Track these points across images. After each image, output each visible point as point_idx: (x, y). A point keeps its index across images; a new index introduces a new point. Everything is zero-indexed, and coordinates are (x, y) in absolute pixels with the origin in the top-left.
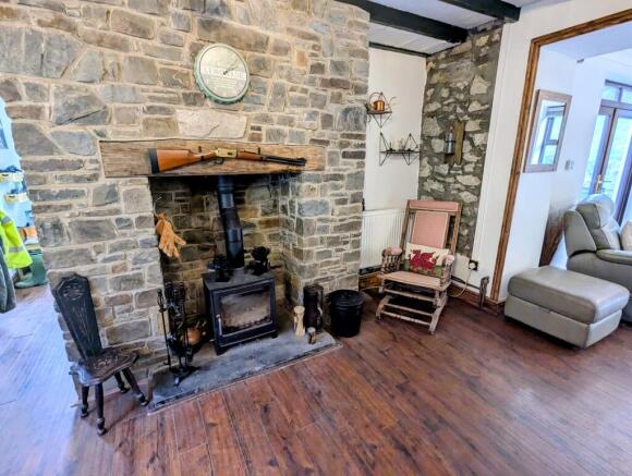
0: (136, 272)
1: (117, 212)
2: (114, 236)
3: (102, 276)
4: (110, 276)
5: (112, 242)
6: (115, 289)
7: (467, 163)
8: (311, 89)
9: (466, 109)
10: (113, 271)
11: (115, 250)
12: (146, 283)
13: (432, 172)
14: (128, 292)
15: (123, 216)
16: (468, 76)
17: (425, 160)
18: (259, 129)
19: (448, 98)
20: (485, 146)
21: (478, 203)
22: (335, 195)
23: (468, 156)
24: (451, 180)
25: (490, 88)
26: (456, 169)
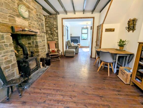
0: (11, 59)
1: (4, 42)
2: (4, 49)
3: (2, 61)
4: (4, 61)
5: (4, 51)
6: (6, 64)
7: (55, 35)
8: (37, 19)
9: (53, 26)
10: (5, 59)
11: (5, 53)
12: (13, 62)
13: (49, 37)
14: (9, 65)
15: (6, 43)
16: (53, 21)
17: (47, 35)
18: (30, 25)
19: (50, 24)
20: (58, 32)
21: (58, 41)
22: (42, 40)
23: (55, 34)
24: (53, 38)
25: (57, 24)
26: (53, 36)
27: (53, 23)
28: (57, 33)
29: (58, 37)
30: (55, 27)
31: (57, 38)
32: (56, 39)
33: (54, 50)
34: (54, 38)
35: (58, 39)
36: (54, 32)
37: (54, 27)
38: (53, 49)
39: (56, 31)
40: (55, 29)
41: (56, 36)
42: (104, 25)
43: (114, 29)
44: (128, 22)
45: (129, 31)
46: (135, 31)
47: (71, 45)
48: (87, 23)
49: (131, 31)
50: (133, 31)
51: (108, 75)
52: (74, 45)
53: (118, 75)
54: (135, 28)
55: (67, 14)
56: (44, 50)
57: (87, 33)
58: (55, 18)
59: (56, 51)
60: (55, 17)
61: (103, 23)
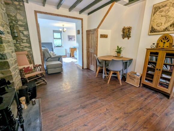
9: (17, 23)
16: (14, 12)
21: (32, 51)
22: (11, 49)
23: (23, 38)
24: (18, 45)
25: (24, 19)
26: (19, 41)
27: (15, 17)
28: (28, 36)
29: (30, 44)
30: (21, 26)
31: (28, 45)
32: (26, 47)
33: (29, 67)
34: (21, 45)
35: (30, 47)
36: (21, 34)
37: (19, 25)
38: (26, 66)
39: (25, 33)
40: (21, 29)
41: (25, 41)
42: (99, 30)
43: (107, 35)
44: (122, 30)
45: (123, 38)
46: (130, 38)
47: (51, 56)
48: (63, 25)
49: (126, 39)
50: (128, 38)
51: (119, 83)
52: (53, 55)
53: (126, 81)
54: (130, 35)
55: (44, 5)
56: (17, 72)
57: (61, 39)
58: (18, 7)
59: (33, 68)
60: (19, 5)
61: (98, 28)
